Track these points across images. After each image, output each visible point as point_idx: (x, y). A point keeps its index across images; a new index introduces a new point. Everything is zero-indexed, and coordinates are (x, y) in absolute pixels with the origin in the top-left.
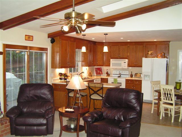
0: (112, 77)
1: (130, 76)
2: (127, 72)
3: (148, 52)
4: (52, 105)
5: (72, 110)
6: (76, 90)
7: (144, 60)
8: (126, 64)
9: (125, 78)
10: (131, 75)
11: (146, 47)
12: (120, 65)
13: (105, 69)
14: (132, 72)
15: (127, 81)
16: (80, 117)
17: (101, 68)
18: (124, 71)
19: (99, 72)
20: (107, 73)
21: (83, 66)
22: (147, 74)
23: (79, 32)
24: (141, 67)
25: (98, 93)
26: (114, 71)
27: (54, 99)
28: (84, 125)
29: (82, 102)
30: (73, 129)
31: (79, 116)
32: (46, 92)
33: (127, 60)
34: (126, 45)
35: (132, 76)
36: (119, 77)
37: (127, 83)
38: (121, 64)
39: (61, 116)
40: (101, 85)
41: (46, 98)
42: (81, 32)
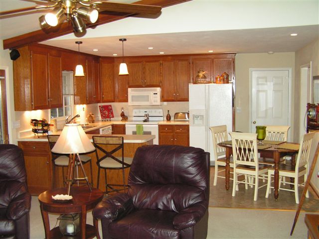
0: (132, 121)
1: (165, 119)
2: (160, 112)
3: (199, 72)
4: (23, 188)
5: (68, 197)
6: (72, 154)
7: (192, 87)
8: (159, 96)
9: (157, 123)
10: (167, 116)
11: (193, 63)
12: (147, 98)
13: (117, 107)
14: (168, 111)
15: (161, 127)
16: (87, 210)
17: (111, 106)
18: (153, 110)
19: (107, 113)
20: (123, 115)
21: (78, 104)
22: (198, 114)
23: (80, 29)
24: (187, 100)
25: (113, 155)
26: (135, 110)
27: (26, 176)
28: (93, 225)
29: (86, 178)
30: (71, 236)
31: (85, 209)
32: (8, 163)
33: (158, 90)
34: (156, 61)
35: (169, 118)
36: (145, 121)
37: (162, 133)
38: (148, 96)
39: (44, 212)
40: (119, 140)
41: (9, 175)
42: (84, 29)
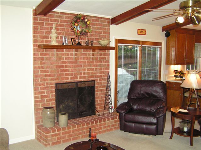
4: (164, 104)
5: (186, 111)
6: (192, 89)
16: (195, 120)
23: (197, 22)
27: (166, 98)
28: (199, 130)
29: (198, 103)
30: (186, 133)
31: (194, 119)
32: (158, 90)
39: (172, 117)
41: (158, 96)
42: (199, 23)
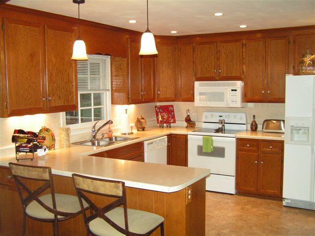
0: (201, 130)
1: (249, 128)
2: (241, 118)
3: (304, 56)
7: (290, 79)
8: (239, 94)
9: (234, 135)
10: (252, 125)
11: (294, 42)
12: (220, 97)
13: (181, 108)
14: (254, 116)
15: (241, 142)
17: (172, 106)
18: (232, 115)
20: (188, 119)
21: (117, 103)
22: (300, 125)
24: (283, 102)
26: (205, 114)
33: (239, 84)
34: (236, 41)
35: (254, 128)
36: (217, 131)
38: (223, 94)
40: (117, 188)
